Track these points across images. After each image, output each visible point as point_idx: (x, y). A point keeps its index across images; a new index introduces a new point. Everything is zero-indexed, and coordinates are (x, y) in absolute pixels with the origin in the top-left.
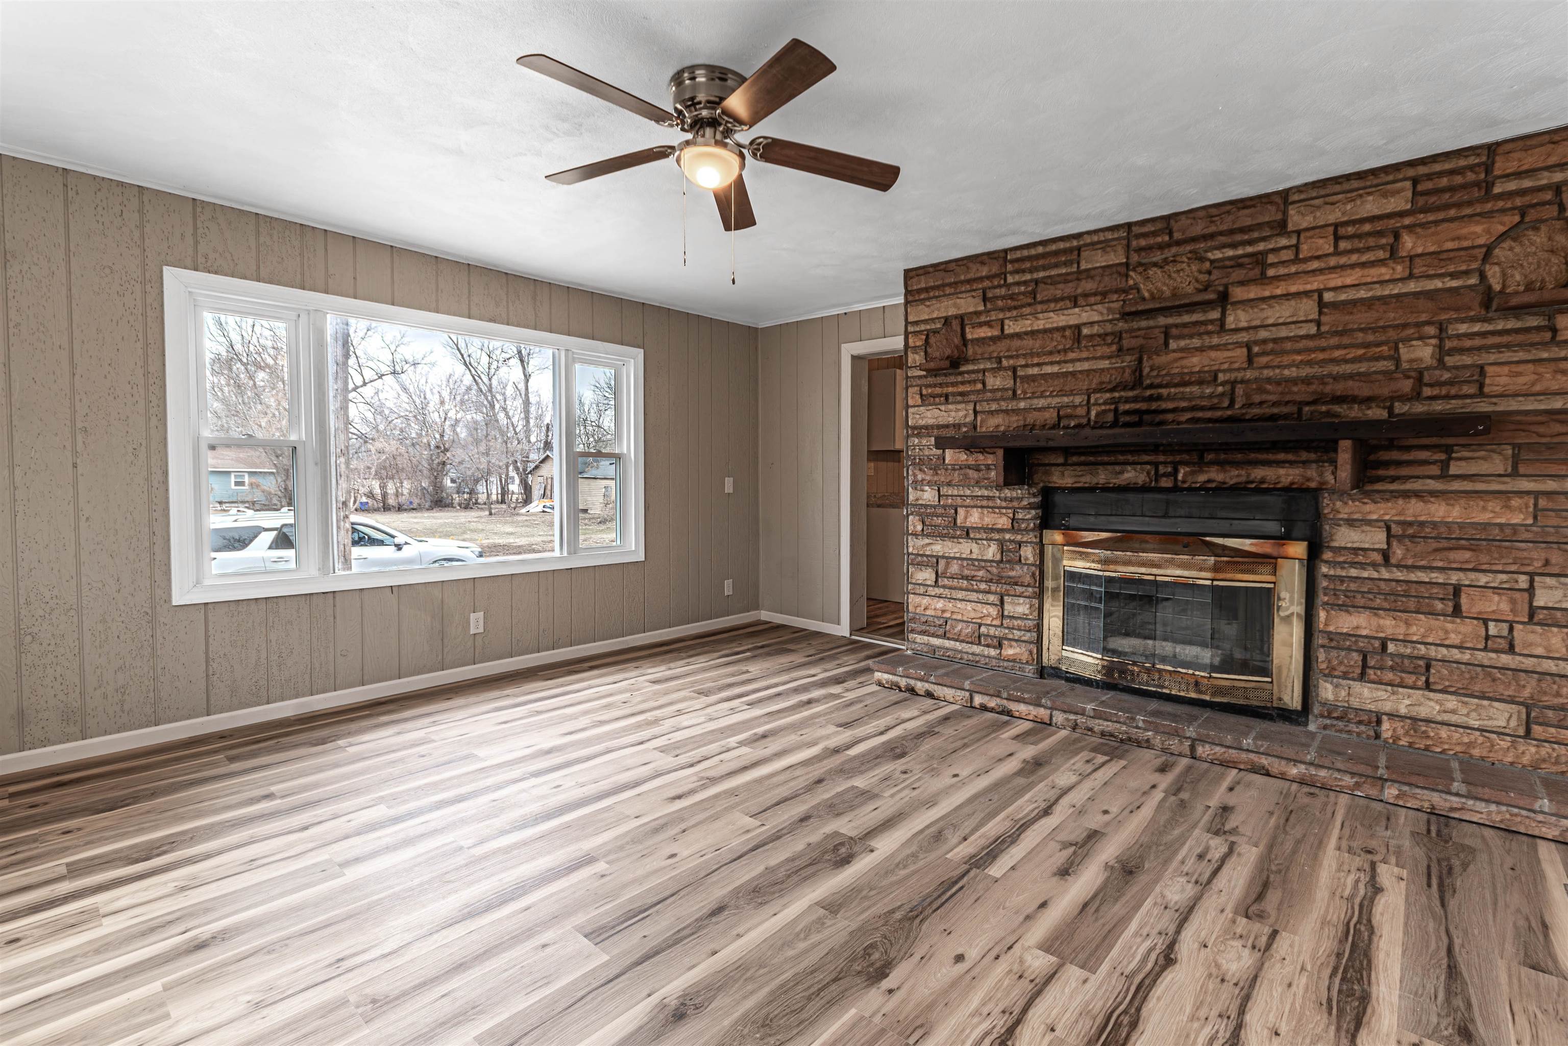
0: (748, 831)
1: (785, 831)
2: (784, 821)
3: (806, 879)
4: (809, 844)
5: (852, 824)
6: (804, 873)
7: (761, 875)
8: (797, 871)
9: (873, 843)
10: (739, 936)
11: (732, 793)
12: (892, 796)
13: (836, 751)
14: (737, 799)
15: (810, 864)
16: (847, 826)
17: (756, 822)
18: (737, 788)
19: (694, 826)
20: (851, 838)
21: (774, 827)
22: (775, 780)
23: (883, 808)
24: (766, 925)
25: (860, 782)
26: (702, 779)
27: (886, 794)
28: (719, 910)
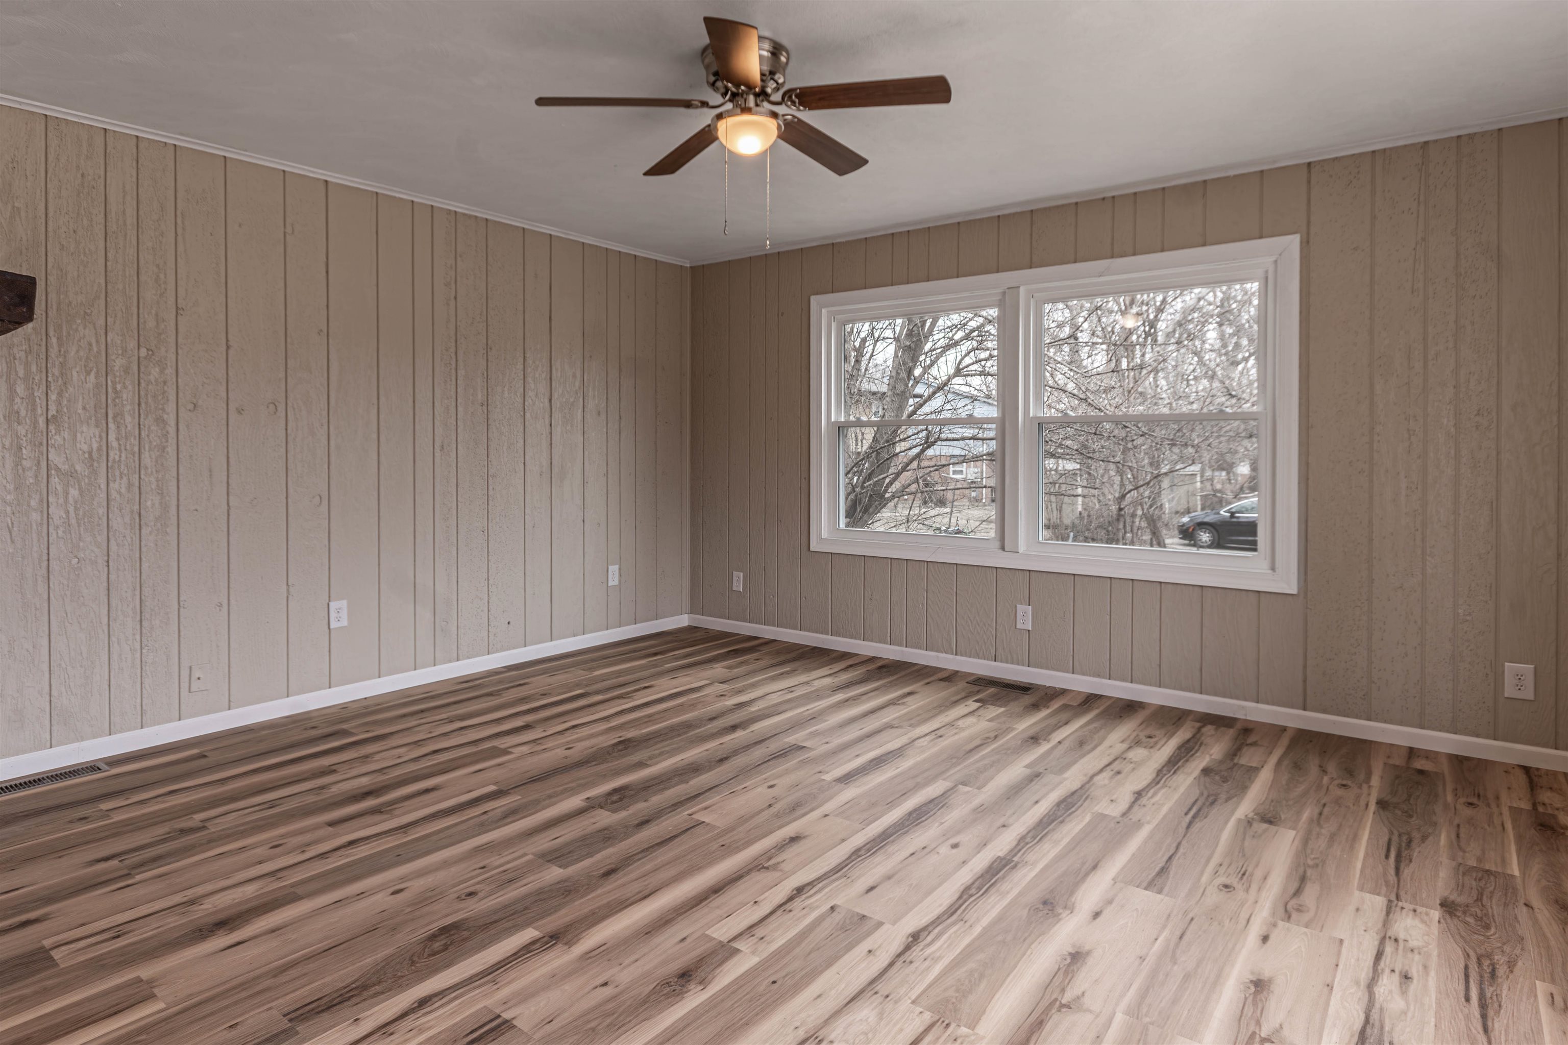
0: (706, 808)
1: (669, 810)
2: (667, 819)
3: (655, 778)
4: (646, 801)
5: (593, 820)
6: (657, 781)
7: (693, 778)
8: (662, 782)
9: (583, 804)
10: (707, 750)
11: (728, 850)
12: (525, 855)
13: (555, 938)
14: (721, 841)
15: (649, 787)
16: (604, 818)
17: (701, 817)
18: (723, 857)
19: (763, 810)
20: (602, 808)
21: (680, 813)
22: (672, 872)
23: (548, 839)
24: (688, 755)
25: (554, 873)
26: (775, 867)
27: (530, 857)
28: (722, 760)
